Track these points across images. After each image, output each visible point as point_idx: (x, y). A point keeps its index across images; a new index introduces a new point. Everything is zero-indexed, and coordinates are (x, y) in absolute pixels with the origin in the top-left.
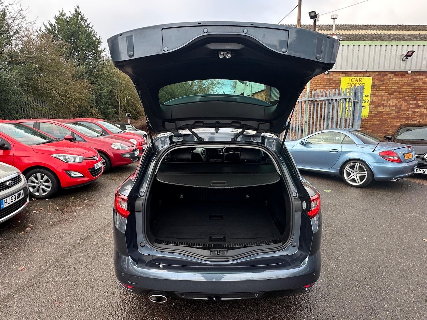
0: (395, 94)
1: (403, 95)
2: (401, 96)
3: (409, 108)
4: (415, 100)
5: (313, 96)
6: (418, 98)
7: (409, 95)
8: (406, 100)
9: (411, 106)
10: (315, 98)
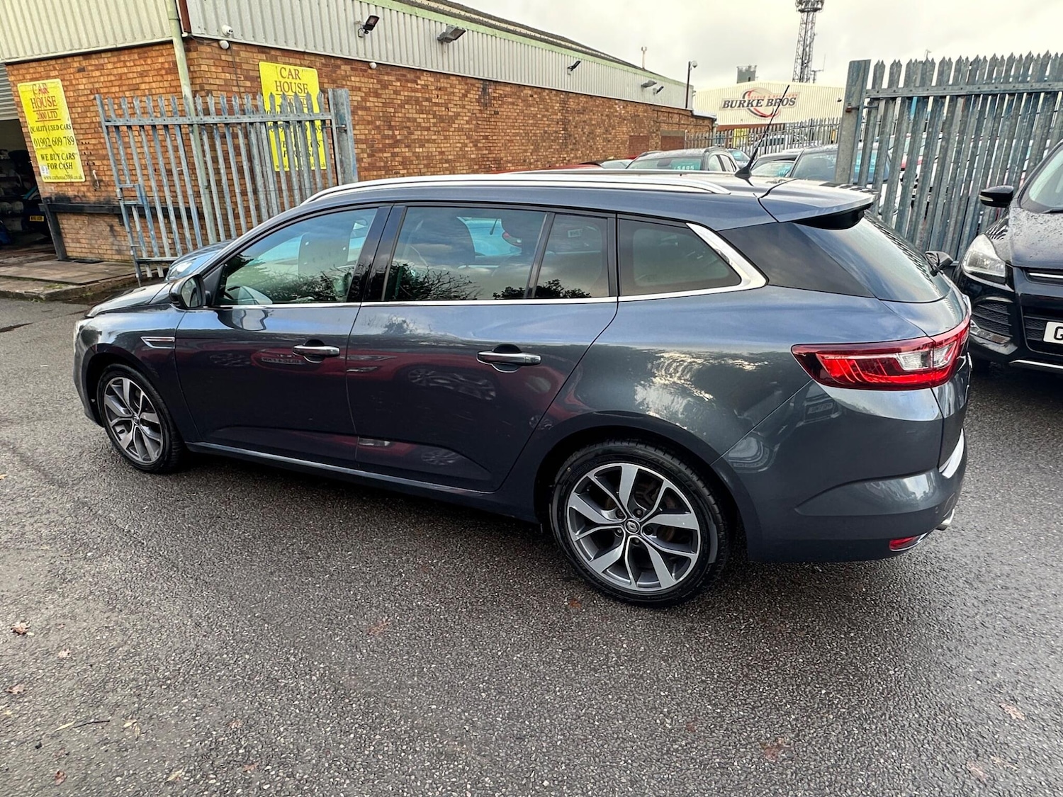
0: (360, 113)
1: (372, 116)
2: (370, 118)
3: (385, 145)
4: (390, 128)
5: (212, 109)
6: (393, 123)
7: (380, 117)
8: (378, 128)
9: (387, 141)
10: (224, 116)
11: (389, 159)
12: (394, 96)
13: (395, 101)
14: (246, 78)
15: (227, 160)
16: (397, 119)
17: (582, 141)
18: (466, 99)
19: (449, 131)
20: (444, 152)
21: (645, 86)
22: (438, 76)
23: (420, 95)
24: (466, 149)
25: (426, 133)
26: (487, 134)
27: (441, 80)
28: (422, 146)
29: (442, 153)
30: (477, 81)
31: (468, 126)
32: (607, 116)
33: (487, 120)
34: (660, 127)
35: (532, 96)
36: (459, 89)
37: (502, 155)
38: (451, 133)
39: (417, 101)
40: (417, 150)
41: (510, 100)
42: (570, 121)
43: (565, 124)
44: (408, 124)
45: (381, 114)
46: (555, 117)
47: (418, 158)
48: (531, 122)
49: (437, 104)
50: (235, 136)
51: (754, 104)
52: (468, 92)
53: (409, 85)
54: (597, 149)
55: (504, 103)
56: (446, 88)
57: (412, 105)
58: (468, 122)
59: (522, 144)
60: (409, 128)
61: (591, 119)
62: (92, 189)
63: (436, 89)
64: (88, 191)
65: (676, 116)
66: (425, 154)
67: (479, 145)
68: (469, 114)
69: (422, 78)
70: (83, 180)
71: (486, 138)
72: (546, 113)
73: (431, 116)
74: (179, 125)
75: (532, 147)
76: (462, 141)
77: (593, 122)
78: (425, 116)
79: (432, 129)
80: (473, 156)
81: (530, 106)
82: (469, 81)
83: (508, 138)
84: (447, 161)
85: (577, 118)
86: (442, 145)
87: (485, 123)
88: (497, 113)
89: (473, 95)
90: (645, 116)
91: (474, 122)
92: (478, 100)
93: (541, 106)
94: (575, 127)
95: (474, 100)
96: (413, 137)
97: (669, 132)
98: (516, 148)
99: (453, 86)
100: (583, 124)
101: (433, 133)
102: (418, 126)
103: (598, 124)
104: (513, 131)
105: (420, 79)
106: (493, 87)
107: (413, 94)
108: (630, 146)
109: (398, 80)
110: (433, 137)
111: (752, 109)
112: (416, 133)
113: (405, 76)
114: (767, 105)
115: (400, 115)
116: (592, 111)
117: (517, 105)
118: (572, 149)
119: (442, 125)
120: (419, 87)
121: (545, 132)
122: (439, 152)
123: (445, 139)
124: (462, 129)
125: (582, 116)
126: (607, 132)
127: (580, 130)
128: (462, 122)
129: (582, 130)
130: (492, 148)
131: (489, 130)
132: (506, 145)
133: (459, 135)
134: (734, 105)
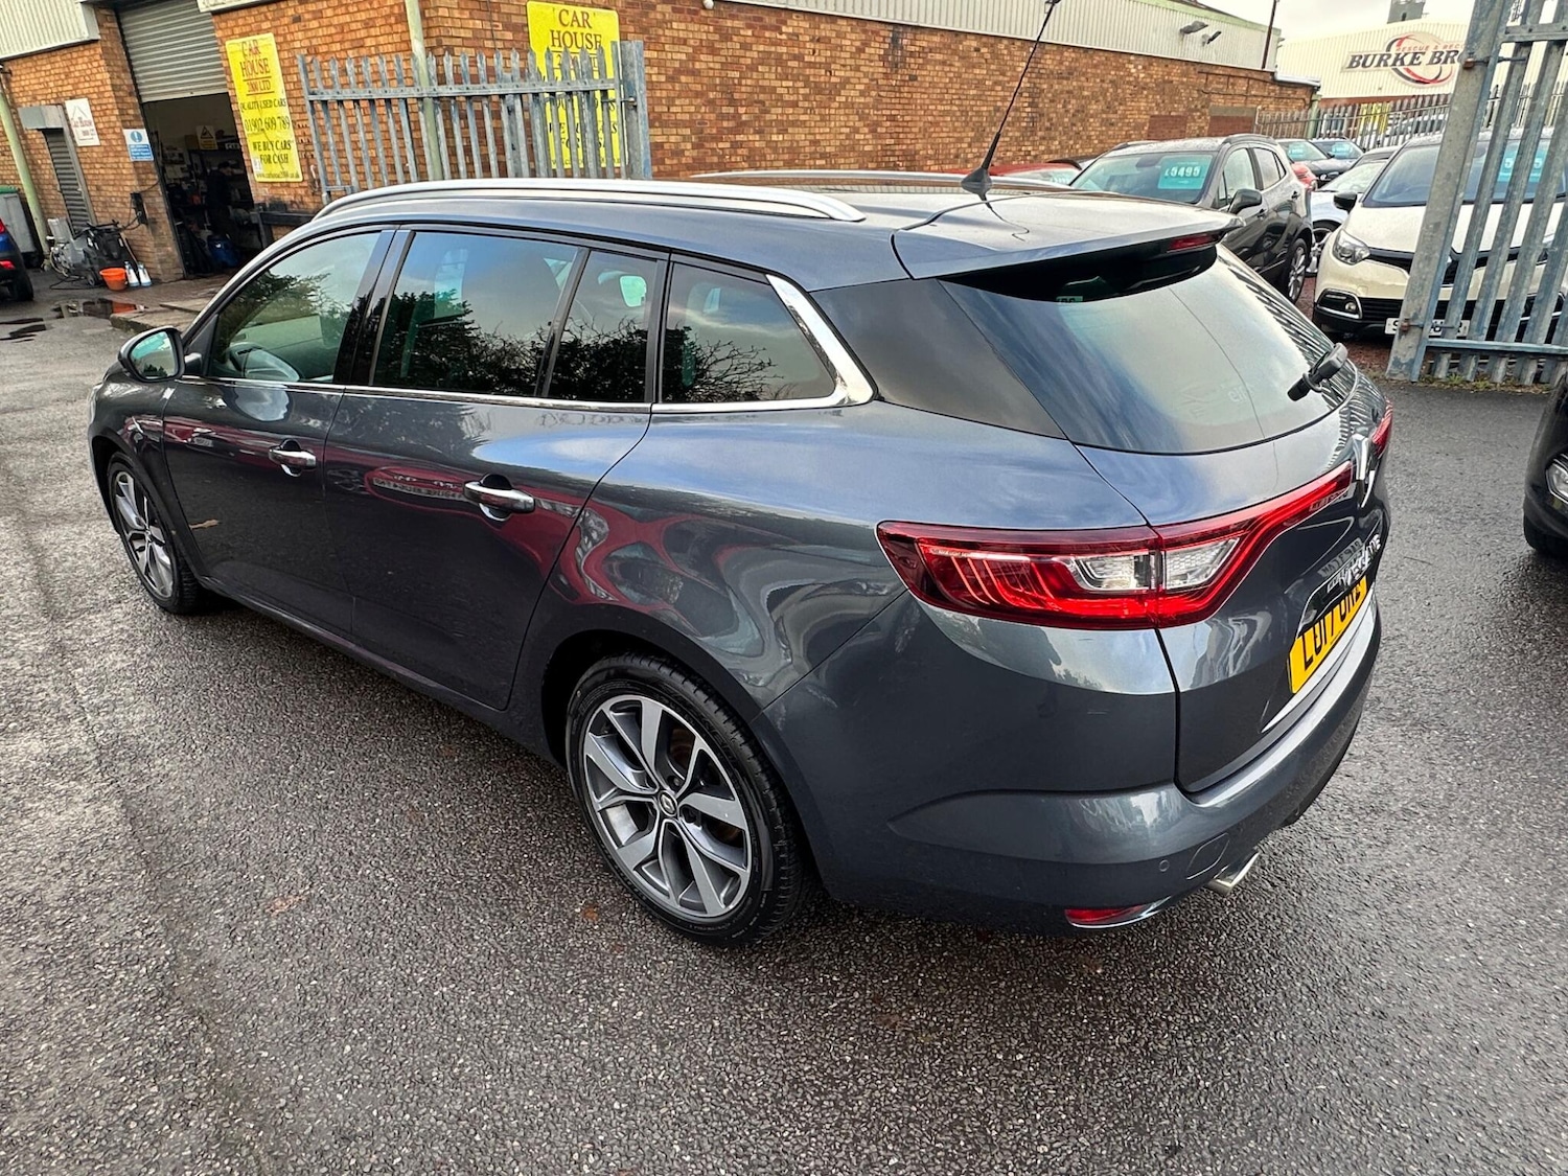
0: (683, 79)
1: (702, 84)
2: (699, 88)
3: (721, 131)
4: (732, 102)
5: (450, 75)
6: (736, 96)
7: (716, 85)
8: (711, 102)
9: (725, 124)
10: (465, 86)
11: (727, 152)
12: (742, 52)
13: (742, 61)
14: (507, 27)
15: (468, 151)
16: (743, 89)
17: (1062, 124)
18: (863, 56)
19: (829, 108)
20: (819, 141)
21: (1187, 31)
22: (817, 19)
23: (784, 50)
24: (857, 137)
25: (791, 110)
26: (893, 112)
27: (822, 26)
28: (784, 131)
29: (815, 143)
30: (883, 26)
31: (862, 100)
32: (1111, 82)
33: (897, 89)
34: (1209, 100)
35: (977, 50)
36: (852, 40)
37: (918, 147)
38: (833, 111)
39: (780, 61)
40: (774, 138)
41: (939, 57)
42: (1043, 91)
43: (1035, 95)
44: (762, 97)
45: (718, 81)
46: (1016, 84)
47: (775, 150)
48: (972, 92)
49: (811, 65)
50: (480, 116)
51: (1407, 60)
52: (866, 44)
53: (767, 34)
54: (1089, 137)
55: (928, 63)
56: (830, 39)
57: (770, 65)
59: (955, 129)
60: (763, 103)
61: (1081, 88)
62: (310, 192)
63: (811, 41)
64: (307, 195)
65: (1241, 81)
66: (787, 145)
67: (879, 130)
68: (866, 81)
69: (789, 22)
70: (301, 179)
71: (892, 118)
72: (1001, 78)
73: (801, 84)
74: (405, 100)
75: (972, 134)
76: (851, 124)
77: (1086, 93)
78: (791, 84)
79: (800, 104)
80: (867, 148)
81: (974, 67)
82: (869, 26)
83: (930, 118)
84: (823, 156)
85: (1056, 87)
86: (817, 130)
87: (892, 95)
88: (913, 78)
89: (876, 49)
90: (1182, 83)
91: (874, 93)
92: (883, 58)
93: (993, 67)
94: (1052, 101)
95: (877, 58)
96: (768, 117)
97: (1226, 109)
98: (943, 135)
99: (841, 35)
100: (1065, 96)
101: (802, 111)
102: (777, 100)
103: (1094, 98)
104: (939, 107)
105: (785, 23)
106: (910, 36)
107: (773, 49)
109: (749, 26)
110: (803, 118)
111: (1401, 69)
112: (773, 110)
113: (761, 19)
114: (1431, 63)
115: (749, 82)
116: (1084, 74)
117: (951, 65)
118: (1043, 138)
119: (818, 98)
120: (784, 37)
121: (998, 109)
122: (811, 141)
123: (821, 121)
124: (853, 104)
125: (1065, 82)
126: (1109, 108)
127: (1060, 106)
128: (852, 93)
129: (1064, 107)
130: (901, 136)
131: (898, 107)
132: (925, 130)
133: (845, 114)
134: (1368, 64)
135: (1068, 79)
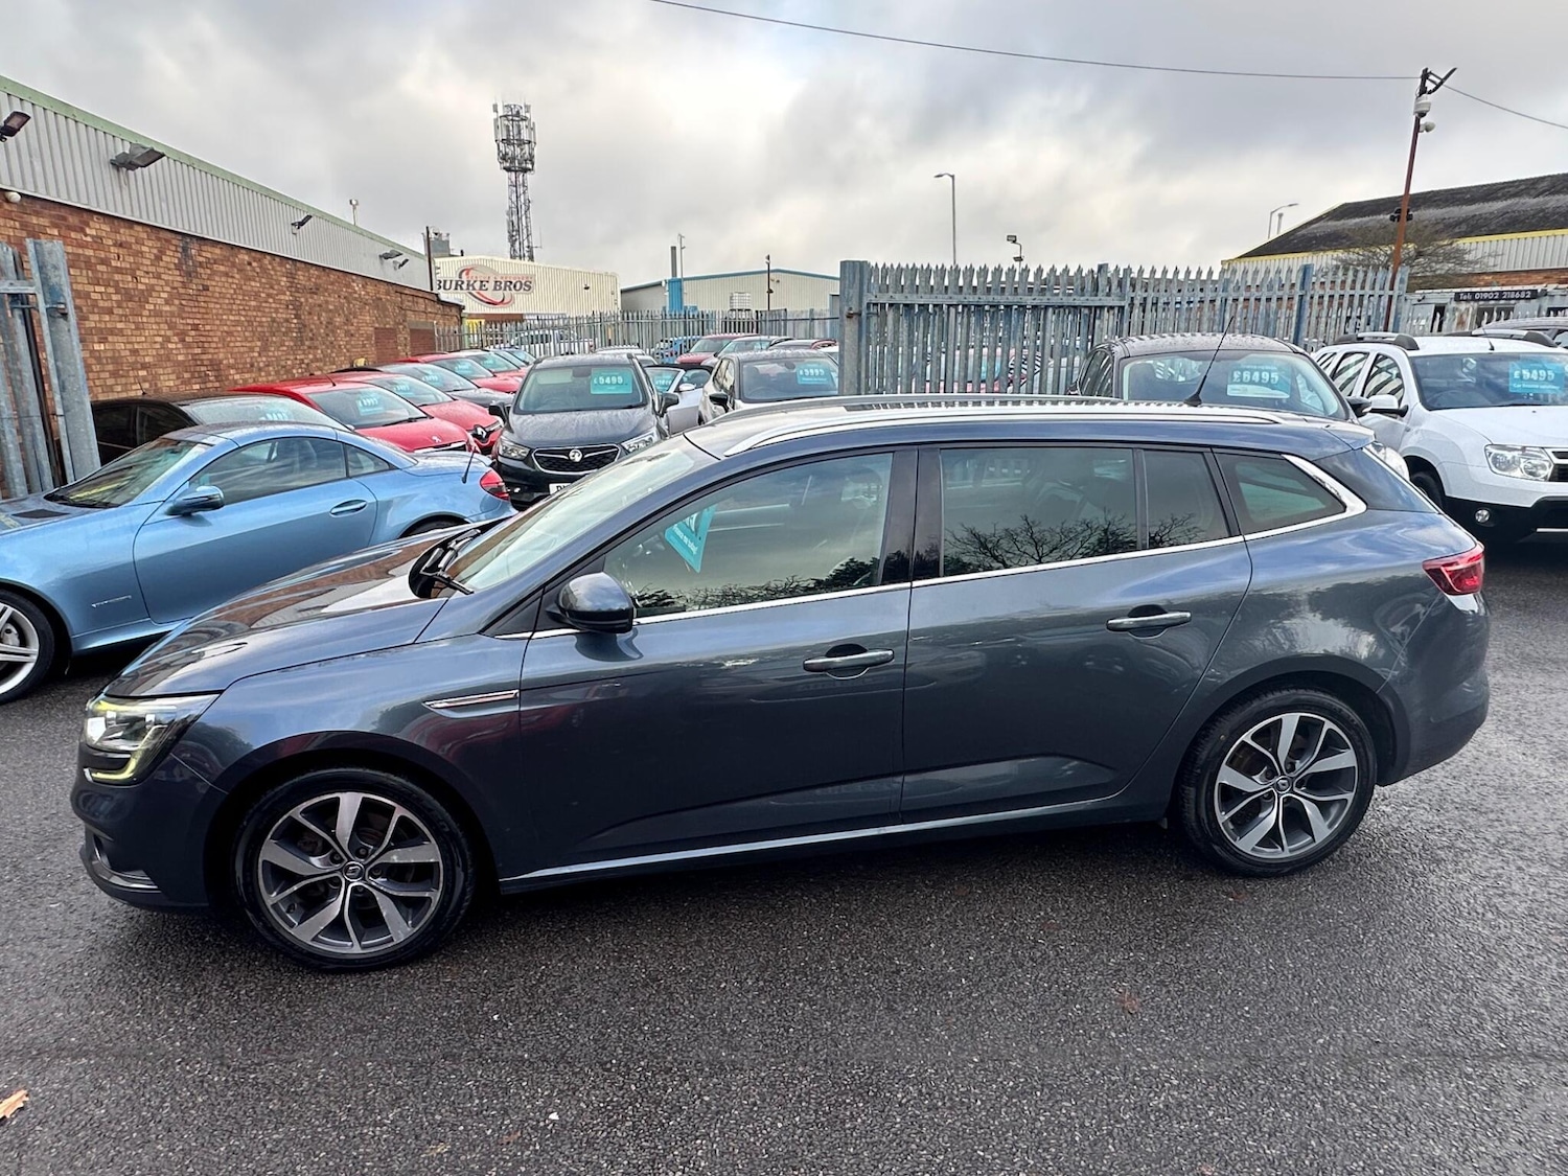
17: (320, 335)
18: (161, 264)
19: (142, 316)
20: (137, 351)
21: (386, 257)
22: (116, 222)
23: (90, 252)
24: (170, 346)
25: (107, 318)
26: (196, 322)
27: (122, 231)
28: (103, 340)
29: (135, 352)
30: (173, 236)
31: (167, 308)
32: (345, 297)
33: (195, 298)
34: (405, 315)
35: (250, 264)
36: (149, 248)
37: (221, 356)
38: (145, 320)
39: (89, 265)
40: (96, 347)
41: (222, 268)
42: (302, 303)
43: (298, 307)
46: (282, 297)
47: (99, 360)
48: (253, 303)
49: (119, 270)
51: (477, 285)
52: (162, 252)
53: (73, 235)
55: (214, 273)
56: (131, 244)
57: (81, 269)
58: (167, 302)
59: (246, 340)
61: (327, 302)
63: (114, 245)
65: (421, 300)
66: (109, 354)
67: (187, 339)
68: (168, 289)
69: (91, 223)
71: (195, 327)
72: (271, 291)
73: (111, 290)
75: (259, 344)
76: (163, 333)
77: (331, 307)
78: (103, 289)
79: (115, 311)
80: (180, 358)
81: (250, 280)
82: (162, 235)
83: (225, 328)
84: (144, 366)
85: (310, 300)
86: (134, 339)
87: (192, 304)
88: (206, 288)
89: (171, 258)
90: (387, 300)
91: (176, 302)
92: (178, 267)
93: (263, 280)
94: (310, 313)
95: (173, 266)
97: (417, 323)
98: (238, 344)
99: (139, 242)
100: (318, 309)
101: (117, 319)
102: (92, 307)
103: (336, 310)
105: (88, 226)
106: (197, 246)
107: (80, 251)
108: (376, 342)
109: (55, 226)
110: (120, 325)
111: (474, 292)
112: (91, 317)
113: (65, 219)
114: (495, 289)
116: (326, 290)
117: (233, 277)
118: (309, 347)
119: (130, 304)
120: (89, 239)
121: (274, 320)
122: (130, 350)
123: (137, 329)
124: (161, 312)
125: (315, 296)
126: (348, 322)
127: (316, 318)
128: (159, 301)
129: (319, 319)
130: (206, 345)
131: (199, 316)
132: (224, 340)
133: (156, 323)
134: (448, 287)
135: (316, 294)
